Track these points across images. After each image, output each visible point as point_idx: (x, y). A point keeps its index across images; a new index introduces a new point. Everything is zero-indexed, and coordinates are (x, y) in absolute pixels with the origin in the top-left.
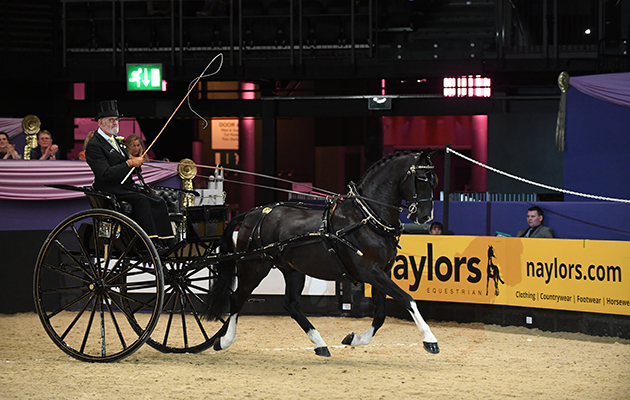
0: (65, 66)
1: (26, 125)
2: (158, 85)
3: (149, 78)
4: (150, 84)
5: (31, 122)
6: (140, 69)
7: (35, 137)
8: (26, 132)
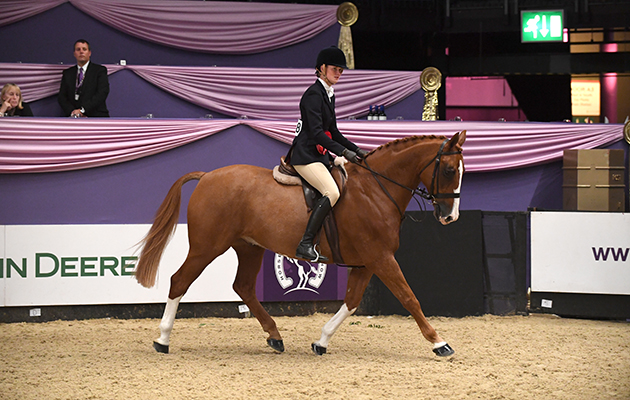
0: (448, 15)
1: (425, 80)
2: (559, 35)
3: (548, 28)
4: (549, 34)
5: (431, 76)
6: (537, 17)
7: (436, 93)
8: (426, 88)
